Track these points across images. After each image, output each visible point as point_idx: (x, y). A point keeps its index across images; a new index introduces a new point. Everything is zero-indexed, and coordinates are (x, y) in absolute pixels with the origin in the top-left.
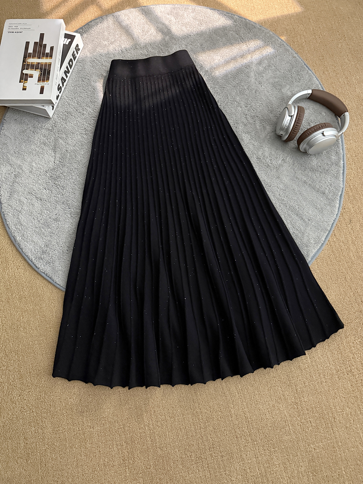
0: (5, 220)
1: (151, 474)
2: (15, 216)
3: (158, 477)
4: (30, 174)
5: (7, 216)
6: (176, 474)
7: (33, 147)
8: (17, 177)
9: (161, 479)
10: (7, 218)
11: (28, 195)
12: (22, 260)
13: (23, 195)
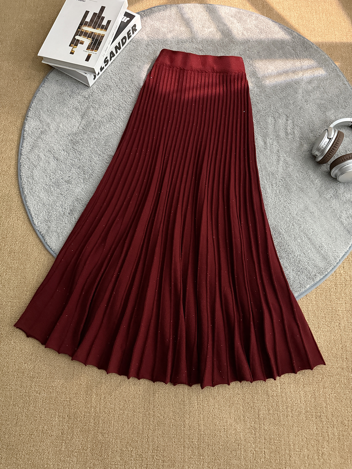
0: (20, 171)
1: (86, 457)
2: (29, 169)
3: (93, 461)
4: (55, 133)
5: (23, 167)
6: (112, 464)
7: (65, 109)
8: (43, 134)
9: (95, 464)
10: (23, 169)
11: (48, 152)
12: (23, 212)
13: (43, 152)
